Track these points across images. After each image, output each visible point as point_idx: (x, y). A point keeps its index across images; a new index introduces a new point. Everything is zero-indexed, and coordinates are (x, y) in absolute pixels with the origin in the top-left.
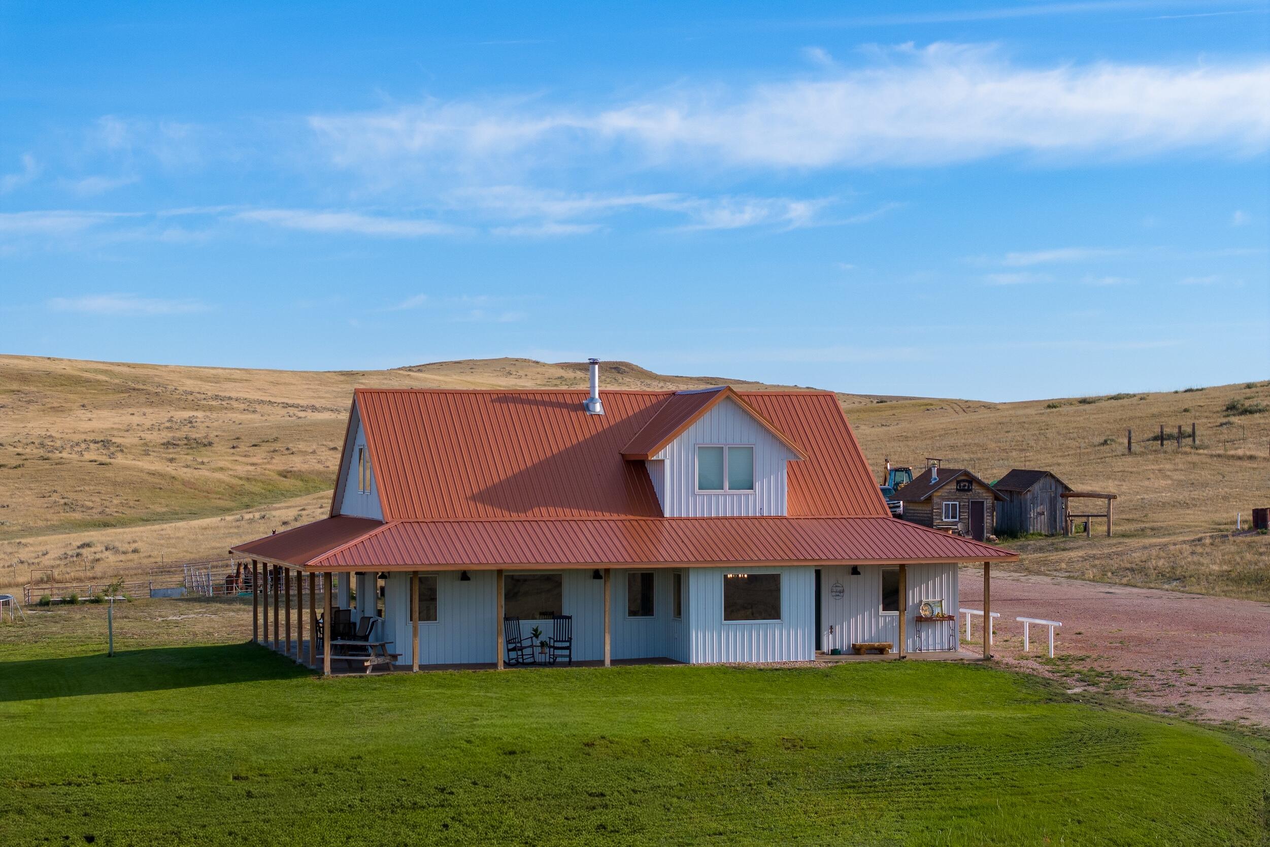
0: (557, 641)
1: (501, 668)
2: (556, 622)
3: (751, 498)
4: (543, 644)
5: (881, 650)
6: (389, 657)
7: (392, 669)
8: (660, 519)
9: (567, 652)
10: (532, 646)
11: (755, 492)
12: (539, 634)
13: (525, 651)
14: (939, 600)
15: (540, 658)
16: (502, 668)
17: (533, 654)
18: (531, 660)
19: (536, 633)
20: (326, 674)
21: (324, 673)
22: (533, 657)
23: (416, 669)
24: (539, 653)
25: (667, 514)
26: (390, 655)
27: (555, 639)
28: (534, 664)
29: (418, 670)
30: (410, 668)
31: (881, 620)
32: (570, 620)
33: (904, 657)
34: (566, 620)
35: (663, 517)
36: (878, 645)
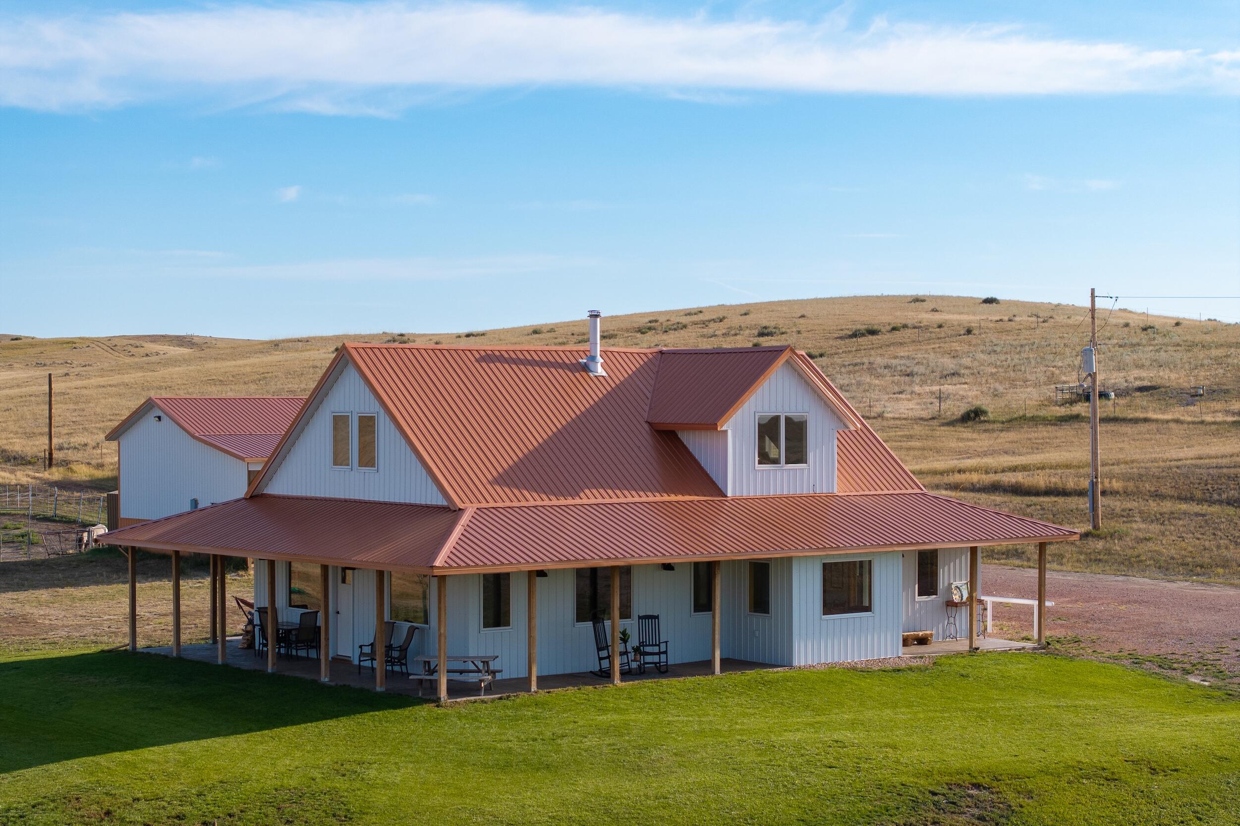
0: (644, 645)
1: (617, 681)
2: (641, 623)
3: (806, 472)
4: (636, 650)
5: (924, 641)
6: (491, 675)
8: (725, 499)
10: (626, 653)
11: (809, 466)
15: (634, 667)
16: (619, 682)
17: (628, 662)
19: (625, 638)
21: (443, 699)
22: (629, 665)
23: (534, 684)
24: (632, 661)
25: (731, 493)
29: (536, 687)
30: (525, 685)
31: (917, 606)
32: (657, 620)
33: (977, 649)
34: (653, 620)
35: (726, 496)
36: (922, 635)
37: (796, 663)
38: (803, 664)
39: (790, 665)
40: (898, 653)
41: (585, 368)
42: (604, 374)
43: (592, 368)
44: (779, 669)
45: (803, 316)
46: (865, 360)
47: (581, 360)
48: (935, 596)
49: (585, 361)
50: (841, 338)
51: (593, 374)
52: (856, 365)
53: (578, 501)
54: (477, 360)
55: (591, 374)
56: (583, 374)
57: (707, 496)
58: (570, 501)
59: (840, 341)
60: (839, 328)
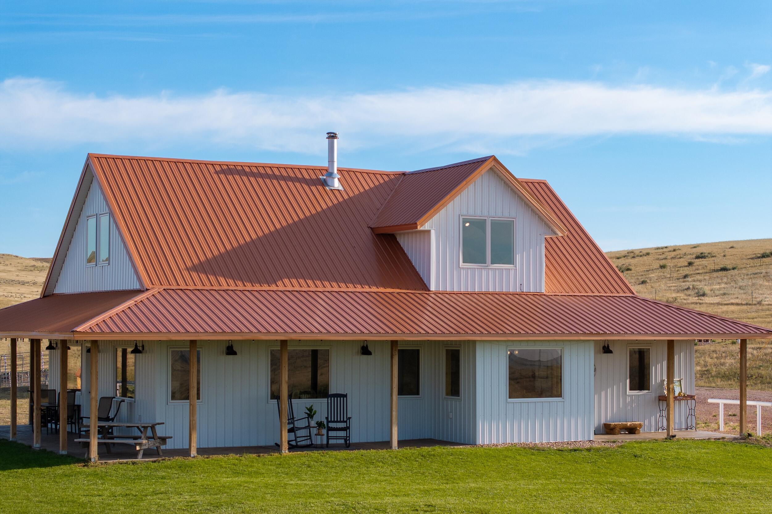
0: (331, 422)
1: (285, 451)
2: (329, 401)
3: (512, 273)
4: (320, 425)
5: (632, 430)
6: (158, 440)
7: (161, 454)
8: (427, 292)
9: (342, 434)
10: (309, 427)
11: (516, 267)
12: (314, 414)
13: (300, 433)
14: (679, 379)
15: (317, 440)
16: (287, 451)
17: (310, 436)
18: (308, 442)
19: (310, 413)
20: (93, 460)
21: (90, 459)
22: (311, 439)
23: (194, 453)
24: (315, 435)
25: (433, 288)
26: (160, 438)
27: (330, 420)
28: (311, 447)
29: (196, 455)
30: (185, 453)
31: (628, 399)
32: (345, 398)
33: (674, 436)
34: (342, 398)
35: (429, 291)
36: (631, 425)
37: (480, 441)
38: (487, 442)
39: (473, 443)
40: (589, 436)
41: (324, 183)
42: (341, 188)
43: (329, 183)
44: (461, 447)
45: (732, 247)
46: (764, 271)
47: (320, 177)
48: (647, 391)
49: (325, 177)
50: (752, 259)
51: (329, 188)
52: (756, 274)
53: (274, 288)
54: (217, 172)
55: (327, 188)
56: (320, 188)
57: (410, 290)
58: (266, 287)
59: (751, 260)
60: (754, 253)
